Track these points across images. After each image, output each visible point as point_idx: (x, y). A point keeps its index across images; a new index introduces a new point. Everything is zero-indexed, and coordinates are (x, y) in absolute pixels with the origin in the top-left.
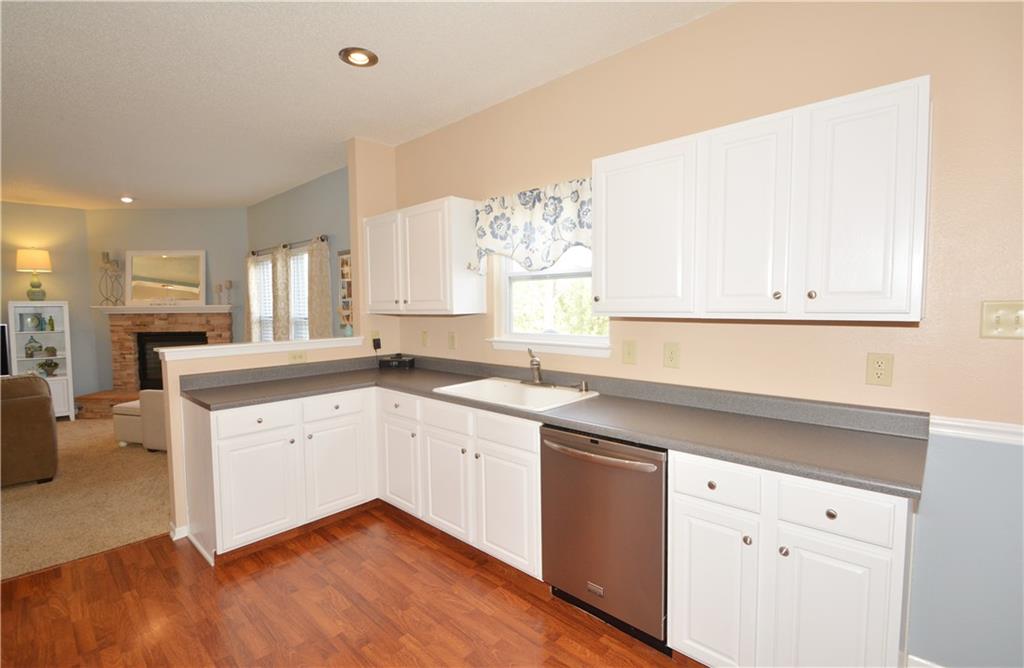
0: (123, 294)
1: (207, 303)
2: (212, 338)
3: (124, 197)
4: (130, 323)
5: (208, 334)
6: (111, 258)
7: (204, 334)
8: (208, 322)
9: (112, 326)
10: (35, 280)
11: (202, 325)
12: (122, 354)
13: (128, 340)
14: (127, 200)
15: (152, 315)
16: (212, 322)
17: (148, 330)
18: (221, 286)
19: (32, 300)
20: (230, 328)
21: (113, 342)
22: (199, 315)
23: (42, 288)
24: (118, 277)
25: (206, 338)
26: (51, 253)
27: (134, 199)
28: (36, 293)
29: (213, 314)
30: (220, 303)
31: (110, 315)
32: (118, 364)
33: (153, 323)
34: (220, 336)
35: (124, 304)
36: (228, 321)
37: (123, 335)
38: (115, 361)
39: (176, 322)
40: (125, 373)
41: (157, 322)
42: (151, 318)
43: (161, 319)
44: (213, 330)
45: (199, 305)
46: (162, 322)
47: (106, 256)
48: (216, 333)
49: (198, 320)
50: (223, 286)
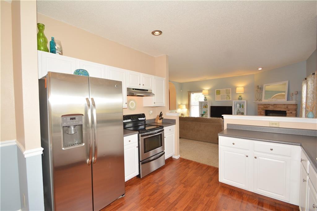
0: (262, 98)
1: (287, 100)
2: (288, 113)
3: (259, 68)
4: (263, 107)
5: (287, 112)
6: (259, 87)
7: (286, 111)
8: (287, 107)
9: (258, 107)
10: (240, 95)
11: (285, 108)
13: (262, 112)
14: (260, 69)
15: (269, 104)
16: (289, 108)
17: (268, 109)
18: (293, 93)
19: (239, 100)
20: (296, 110)
21: (258, 112)
22: (284, 104)
23: (242, 97)
25: (286, 113)
26: (244, 88)
27: (262, 68)
28: (240, 98)
29: (289, 104)
30: (292, 100)
31: (258, 104)
33: (269, 107)
34: (292, 113)
35: (262, 101)
36: (295, 107)
39: (276, 107)
41: (271, 107)
42: (269, 106)
44: (289, 110)
45: (284, 101)
46: (272, 107)
47: (258, 86)
48: (290, 111)
49: (284, 106)
50: (294, 94)
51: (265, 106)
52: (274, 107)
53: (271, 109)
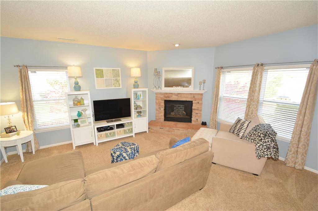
2: (195, 103)
4: (163, 96)
6: (158, 70)
7: (192, 101)
8: (194, 97)
9: (156, 97)
10: (136, 80)
11: (192, 98)
12: (159, 108)
15: (172, 93)
21: (156, 103)
22: (191, 94)
24: (159, 78)
25: (193, 103)
27: (179, 45)
28: (136, 85)
29: (196, 94)
31: (156, 93)
32: (158, 111)
34: (199, 103)
35: (161, 89)
37: (160, 101)
38: (157, 110)
40: (160, 115)
42: (171, 95)
43: (175, 95)
44: (196, 100)
47: (156, 69)
49: (190, 96)
50: (202, 82)
51: (166, 96)
52: (178, 97)
53: (174, 99)
